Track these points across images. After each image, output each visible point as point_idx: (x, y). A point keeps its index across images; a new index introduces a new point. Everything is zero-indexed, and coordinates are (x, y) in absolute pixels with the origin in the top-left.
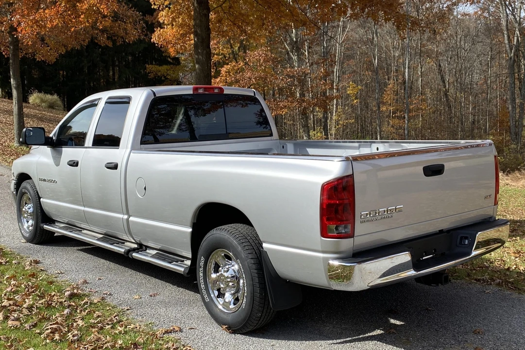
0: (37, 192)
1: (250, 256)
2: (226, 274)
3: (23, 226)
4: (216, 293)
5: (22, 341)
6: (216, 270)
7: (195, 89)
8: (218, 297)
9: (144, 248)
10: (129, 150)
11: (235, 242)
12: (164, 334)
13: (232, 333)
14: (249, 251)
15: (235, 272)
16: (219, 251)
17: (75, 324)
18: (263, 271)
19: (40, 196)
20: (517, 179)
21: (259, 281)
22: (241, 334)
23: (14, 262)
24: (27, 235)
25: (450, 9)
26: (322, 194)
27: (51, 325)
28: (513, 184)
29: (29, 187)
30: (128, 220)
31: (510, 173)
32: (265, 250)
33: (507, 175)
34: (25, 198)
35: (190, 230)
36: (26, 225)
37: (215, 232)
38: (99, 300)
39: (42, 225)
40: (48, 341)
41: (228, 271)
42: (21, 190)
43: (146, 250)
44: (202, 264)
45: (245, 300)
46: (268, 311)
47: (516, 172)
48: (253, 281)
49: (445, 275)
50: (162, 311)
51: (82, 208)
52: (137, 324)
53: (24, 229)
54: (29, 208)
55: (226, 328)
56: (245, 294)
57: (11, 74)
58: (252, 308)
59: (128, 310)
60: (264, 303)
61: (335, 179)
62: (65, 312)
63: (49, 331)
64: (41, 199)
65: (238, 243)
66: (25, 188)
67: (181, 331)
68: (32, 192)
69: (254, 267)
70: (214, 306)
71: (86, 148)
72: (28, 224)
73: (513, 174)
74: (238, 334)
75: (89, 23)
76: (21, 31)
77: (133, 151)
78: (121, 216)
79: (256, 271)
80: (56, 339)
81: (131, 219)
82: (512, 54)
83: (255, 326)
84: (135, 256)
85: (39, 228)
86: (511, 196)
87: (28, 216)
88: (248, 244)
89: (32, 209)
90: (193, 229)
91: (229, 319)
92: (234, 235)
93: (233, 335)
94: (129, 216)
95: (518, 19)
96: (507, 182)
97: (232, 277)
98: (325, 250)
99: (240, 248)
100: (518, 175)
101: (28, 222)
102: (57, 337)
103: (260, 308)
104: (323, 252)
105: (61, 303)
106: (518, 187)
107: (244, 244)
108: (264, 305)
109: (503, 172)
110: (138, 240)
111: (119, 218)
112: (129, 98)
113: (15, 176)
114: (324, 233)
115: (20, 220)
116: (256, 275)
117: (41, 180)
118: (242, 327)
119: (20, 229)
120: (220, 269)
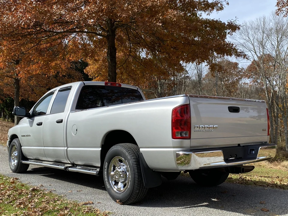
0: (20, 143)
1: (133, 158)
2: (119, 170)
3: (11, 163)
4: (114, 183)
5: (2, 208)
6: (114, 169)
7: (106, 83)
8: (115, 185)
9: (75, 166)
10: (69, 111)
11: (124, 151)
12: (83, 205)
13: (122, 204)
14: (132, 155)
15: (124, 169)
16: (116, 158)
17: (33, 201)
18: (140, 166)
19: (22, 145)
20: (276, 165)
21: (137, 171)
22: (127, 205)
23: (4, 179)
24: (13, 168)
25: (238, 81)
26: (172, 115)
27: (19, 201)
28: (274, 167)
29: (16, 141)
30: (67, 150)
31: (272, 162)
32: (141, 152)
33: (271, 163)
34: (14, 148)
35: (100, 149)
36: (13, 163)
37: (113, 147)
38: (48, 192)
39: (21, 161)
40: (17, 208)
41: (120, 168)
42: (12, 144)
43: (76, 167)
44: (106, 167)
45: (129, 183)
46: (143, 190)
47: (276, 161)
48: (134, 171)
49: (243, 168)
50: (83, 197)
51: (43, 148)
52: (69, 201)
53: (12, 165)
54: (15, 153)
55: (119, 201)
56: (130, 180)
57: (15, 103)
58: (134, 187)
59: (64, 196)
60: (141, 185)
61: (180, 106)
62: (29, 196)
63: (18, 203)
64: (22, 147)
65: (126, 151)
66: (14, 142)
67: (93, 203)
68: (17, 144)
69: (135, 163)
70: (112, 190)
71: (47, 115)
72: (15, 163)
73: (274, 163)
74: (125, 205)
75: (55, 73)
76: (20, 75)
77: (71, 112)
78: (63, 148)
79: (136, 166)
80: (22, 207)
81: (69, 149)
82: (270, 102)
83: (135, 199)
84: (70, 170)
85: (20, 163)
86: (274, 173)
87: (15, 157)
88: (132, 151)
89: (17, 154)
90: (102, 148)
91: (120, 196)
92: (124, 147)
93: (123, 205)
94: (68, 148)
95: (272, 84)
96: (271, 166)
97: (123, 171)
98: (174, 146)
99: (127, 154)
100: (277, 163)
101: (14, 161)
102: (22, 206)
103: (138, 187)
104: (174, 147)
105: (27, 193)
106: (277, 169)
107: (129, 151)
108: (140, 186)
109: (269, 162)
110: (72, 161)
111: (62, 150)
112: (71, 87)
113: (9, 136)
114: (174, 137)
115: (10, 161)
116: (136, 168)
117: (22, 136)
118: (128, 200)
119: (10, 166)
120: (116, 168)
